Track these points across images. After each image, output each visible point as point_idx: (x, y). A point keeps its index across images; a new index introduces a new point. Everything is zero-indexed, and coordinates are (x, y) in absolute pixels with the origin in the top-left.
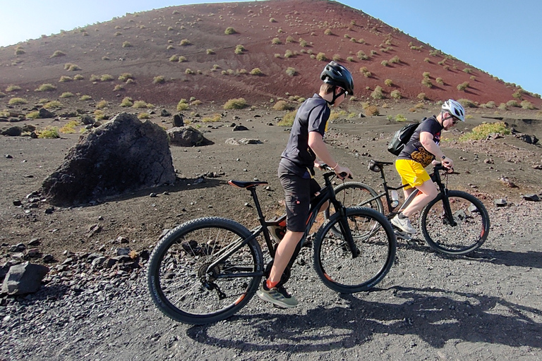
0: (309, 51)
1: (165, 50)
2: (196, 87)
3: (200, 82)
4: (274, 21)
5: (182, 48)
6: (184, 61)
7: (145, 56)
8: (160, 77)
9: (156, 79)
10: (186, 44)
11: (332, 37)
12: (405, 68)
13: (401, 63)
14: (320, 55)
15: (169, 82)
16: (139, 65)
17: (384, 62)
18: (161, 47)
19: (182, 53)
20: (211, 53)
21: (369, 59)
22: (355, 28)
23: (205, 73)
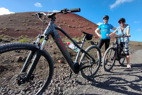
0: (66, 24)
1: (22, 22)
2: (29, 32)
3: (30, 31)
4: (58, 17)
5: (28, 22)
6: (27, 25)
7: (15, 24)
8: (18, 29)
9: (16, 30)
10: (30, 21)
11: (73, 22)
12: (91, 30)
13: (90, 29)
14: (69, 25)
15: (20, 31)
16: (12, 26)
17: (86, 28)
18: (21, 21)
19: (28, 23)
20: (37, 24)
21: (82, 27)
22: (80, 20)
23: (33, 29)
